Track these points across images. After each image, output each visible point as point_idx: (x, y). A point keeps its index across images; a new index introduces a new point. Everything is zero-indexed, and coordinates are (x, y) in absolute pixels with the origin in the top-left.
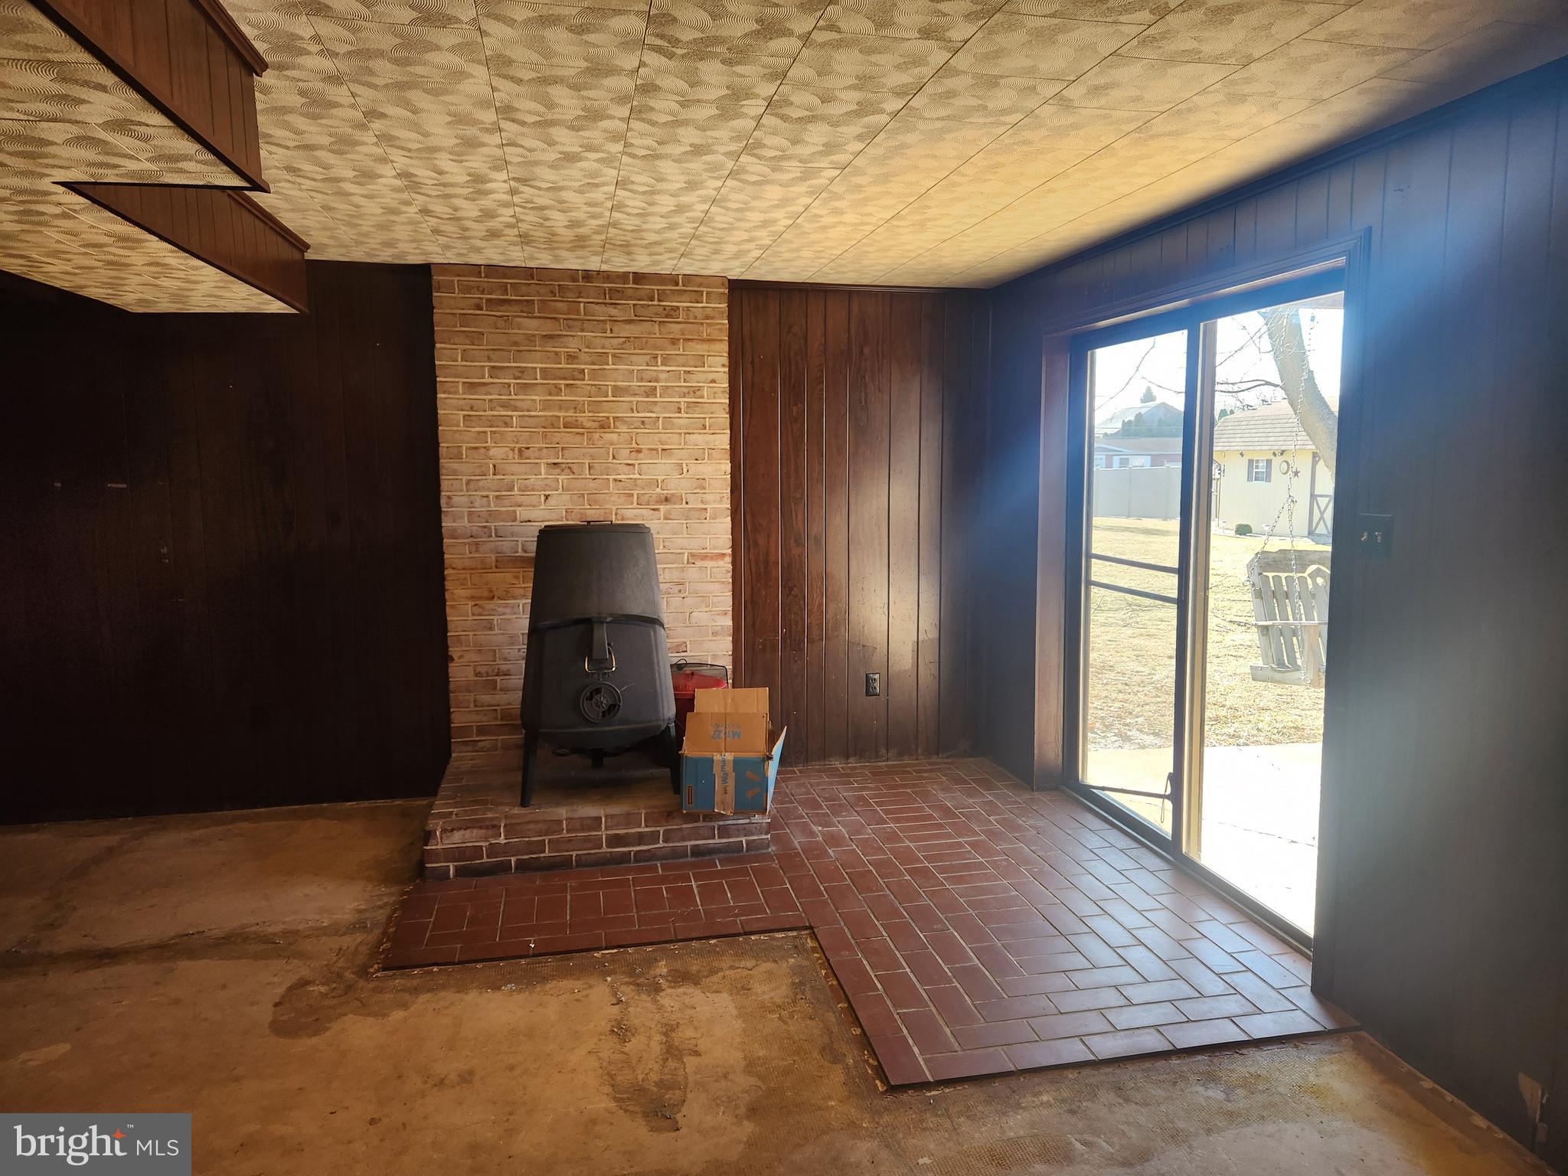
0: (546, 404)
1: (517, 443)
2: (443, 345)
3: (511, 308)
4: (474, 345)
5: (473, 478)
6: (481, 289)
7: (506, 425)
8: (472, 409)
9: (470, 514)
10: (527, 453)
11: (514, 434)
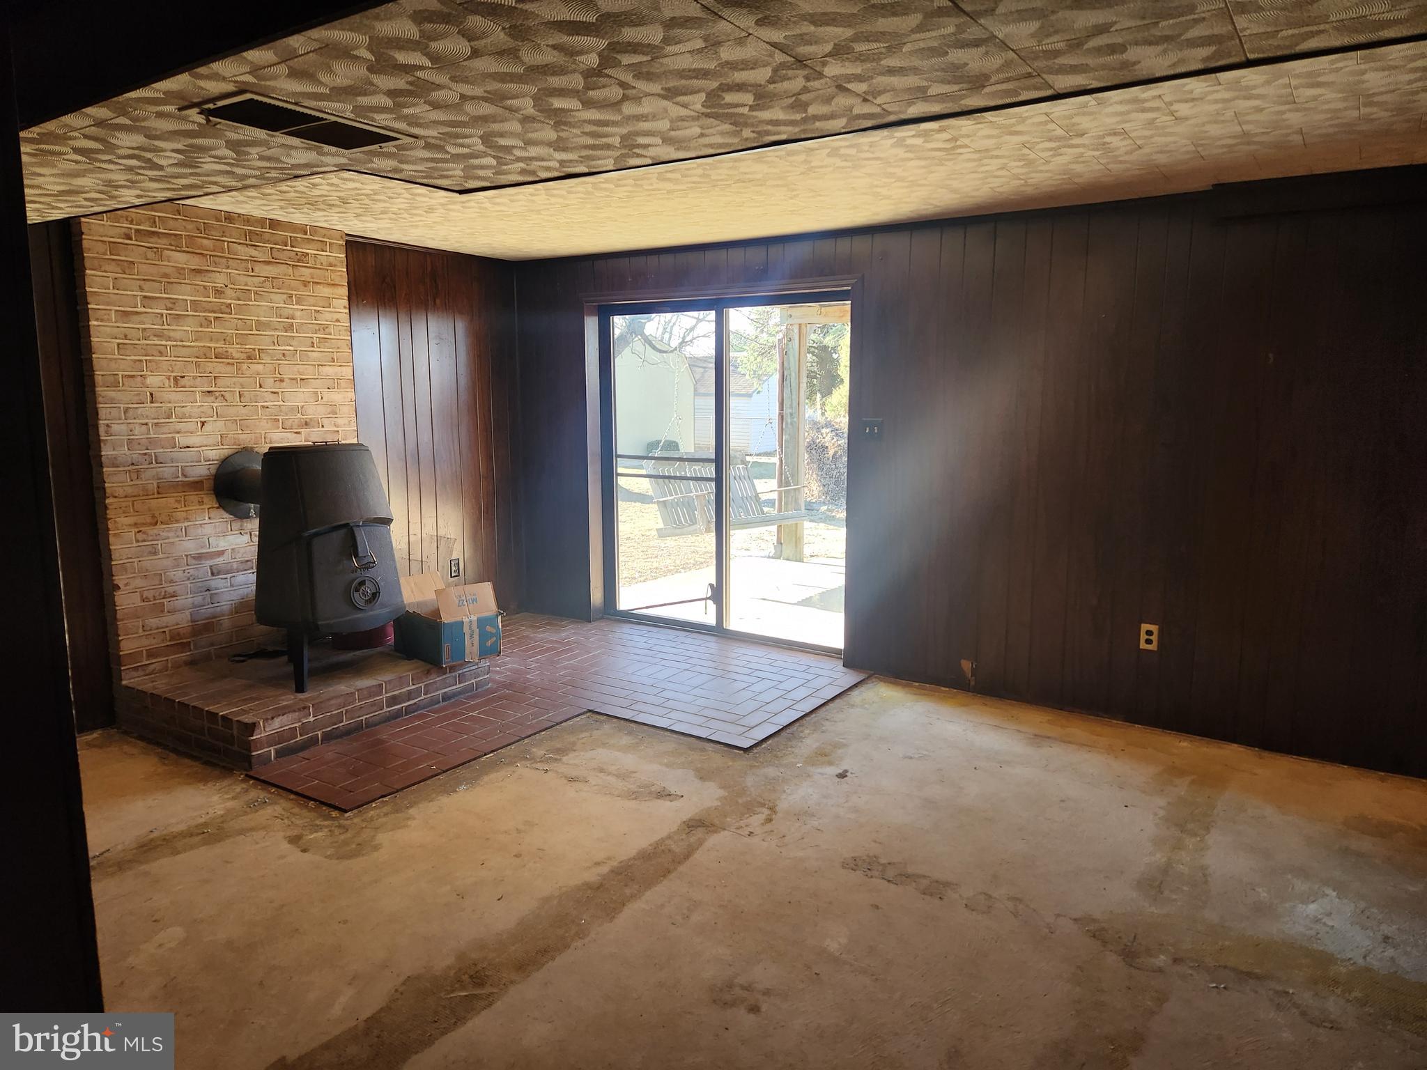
0: (198, 337)
1: (172, 372)
2: (93, 272)
3: (159, 241)
4: (125, 273)
5: (130, 406)
6: (130, 219)
7: (161, 354)
8: (126, 337)
9: (130, 442)
10: (183, 382)
11: (169, 363)
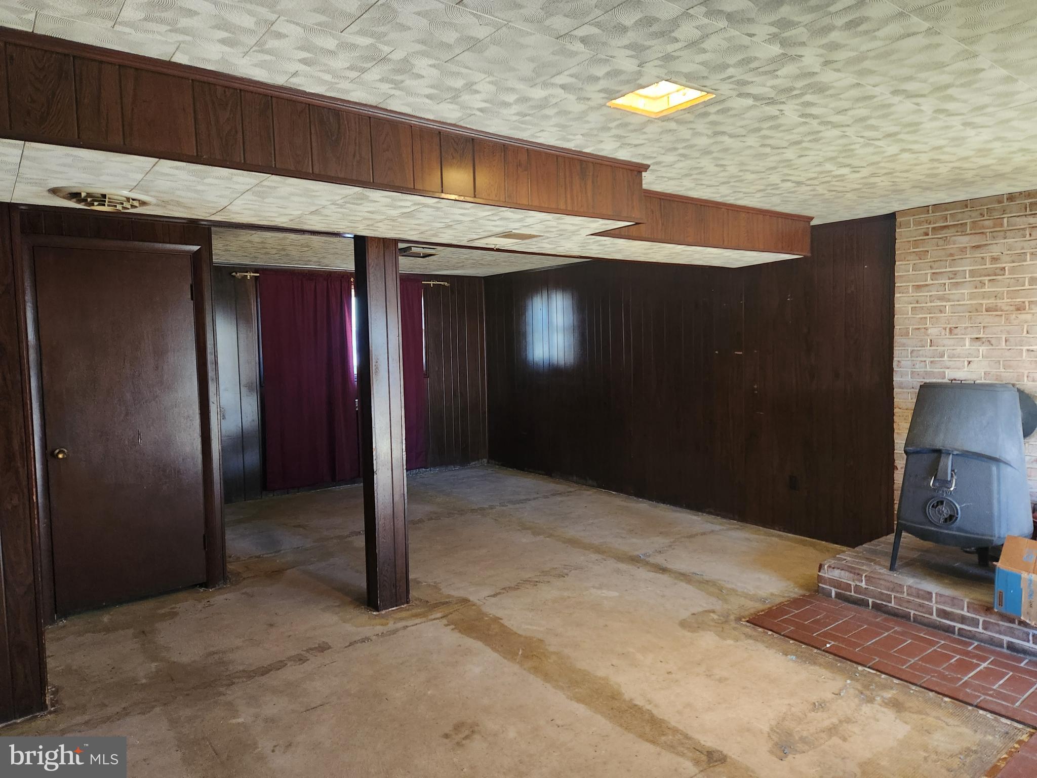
0: (972, 296)
1: (949, 324)
2: (901, 263)
3: (949, 231)
4: (921, 259)
5: (916, 349)
6: (928, 222)
7: (941, 312)
8: (917, 302)
9: (912, 373)
10: (955, 331)
11: (946, 318)
